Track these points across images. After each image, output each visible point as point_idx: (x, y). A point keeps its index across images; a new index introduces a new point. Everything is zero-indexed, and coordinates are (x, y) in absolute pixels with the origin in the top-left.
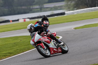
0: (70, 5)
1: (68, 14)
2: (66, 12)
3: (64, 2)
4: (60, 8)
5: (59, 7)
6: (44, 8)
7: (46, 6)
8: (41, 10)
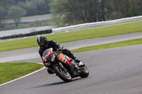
0: (59, 19)
1: (55, 32)
2: (53, 30)
3: (51, 15)
4: (45, 23)
5: (43, 21)
6: (21, 23)
7: (24, 20)
8: (17, 26)
